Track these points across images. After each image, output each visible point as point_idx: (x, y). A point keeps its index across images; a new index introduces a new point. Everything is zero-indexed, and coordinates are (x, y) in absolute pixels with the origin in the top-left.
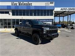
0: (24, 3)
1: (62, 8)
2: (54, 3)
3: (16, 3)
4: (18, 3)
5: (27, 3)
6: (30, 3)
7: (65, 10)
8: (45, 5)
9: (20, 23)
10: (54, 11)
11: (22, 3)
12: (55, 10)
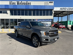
0: (22, 2)
1: (62, 8)
2: (53, 2)
3: (14, 2)
4: (16, 2)
5: (26, 2)
6: (29, 2)
8: (44, 5)
10: (54, 11)
11: (21, 2)
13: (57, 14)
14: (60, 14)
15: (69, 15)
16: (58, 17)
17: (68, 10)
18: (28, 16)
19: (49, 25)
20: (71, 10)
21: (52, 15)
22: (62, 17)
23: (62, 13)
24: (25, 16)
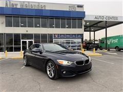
1: (96, 16)
4: (18, 3)
7: (101, 20)
8: (68, 10)
9: (22, 40)
12: (85, 19)
13: (88, 27)
17: (107, 20)
18: (41, 28)
19: (78, 45)
20: (111, 20)
21: (82, 28)
22: (94, 31)
23: (96, 25)
24: (34, 28)
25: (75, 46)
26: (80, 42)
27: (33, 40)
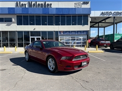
1: (104, 11)
8: (74, 7)
10: (90, 17)
13: (96, 23)
14: (100, 22)
15: (116, 23)
16: (98, 27)
18: (48, 26)
21: (88, 24)
22: (104, 27)
23: (104, 21)
24: (41, 26)
25: (80, 43)
26: (86, 39)
27: (41, 37)
